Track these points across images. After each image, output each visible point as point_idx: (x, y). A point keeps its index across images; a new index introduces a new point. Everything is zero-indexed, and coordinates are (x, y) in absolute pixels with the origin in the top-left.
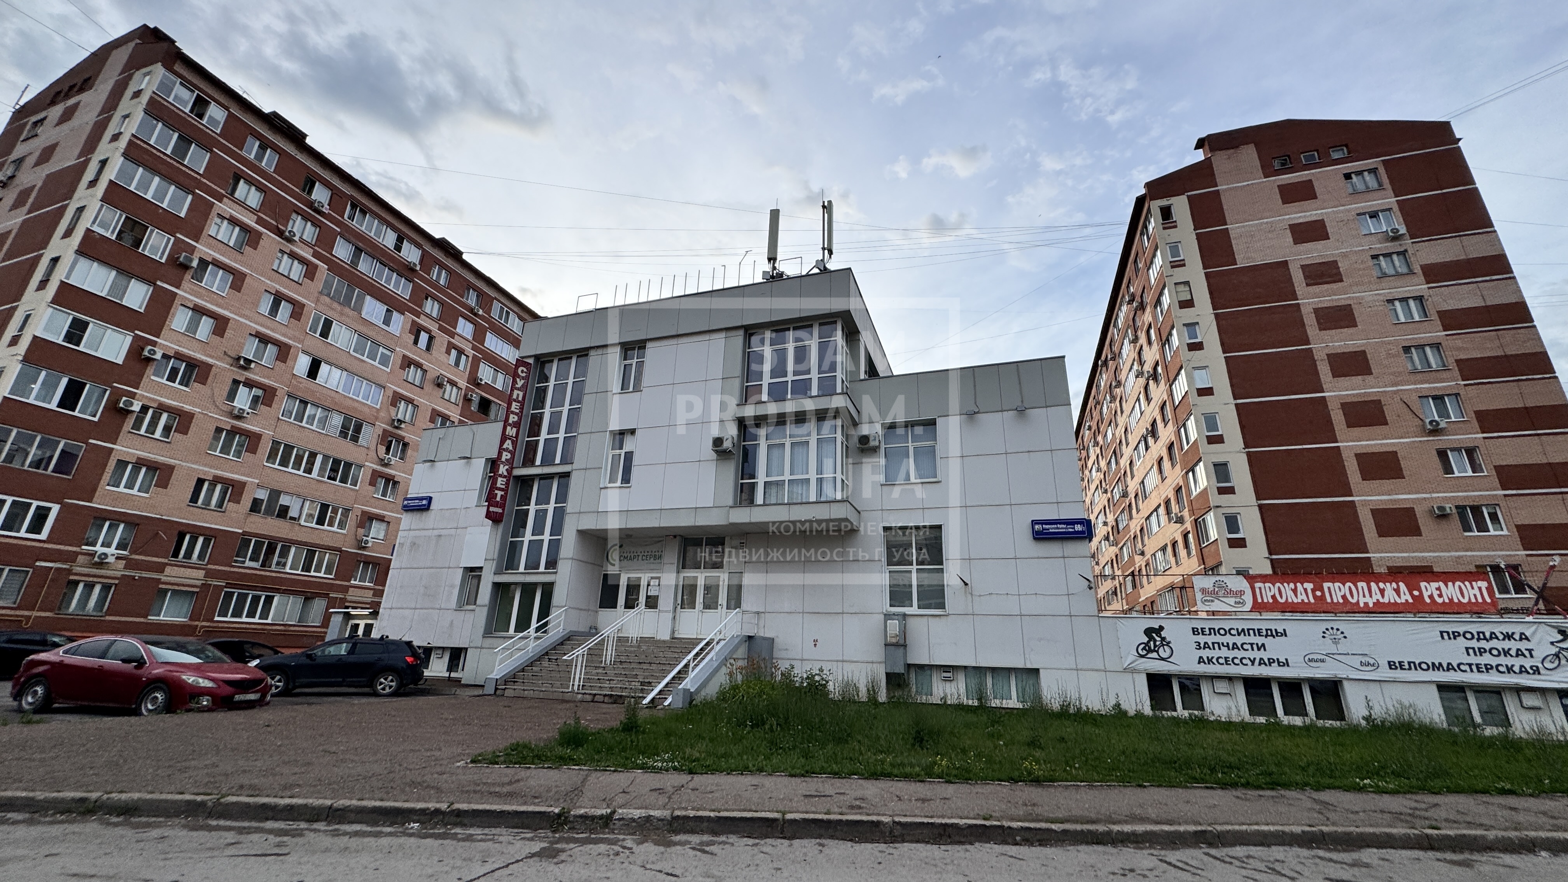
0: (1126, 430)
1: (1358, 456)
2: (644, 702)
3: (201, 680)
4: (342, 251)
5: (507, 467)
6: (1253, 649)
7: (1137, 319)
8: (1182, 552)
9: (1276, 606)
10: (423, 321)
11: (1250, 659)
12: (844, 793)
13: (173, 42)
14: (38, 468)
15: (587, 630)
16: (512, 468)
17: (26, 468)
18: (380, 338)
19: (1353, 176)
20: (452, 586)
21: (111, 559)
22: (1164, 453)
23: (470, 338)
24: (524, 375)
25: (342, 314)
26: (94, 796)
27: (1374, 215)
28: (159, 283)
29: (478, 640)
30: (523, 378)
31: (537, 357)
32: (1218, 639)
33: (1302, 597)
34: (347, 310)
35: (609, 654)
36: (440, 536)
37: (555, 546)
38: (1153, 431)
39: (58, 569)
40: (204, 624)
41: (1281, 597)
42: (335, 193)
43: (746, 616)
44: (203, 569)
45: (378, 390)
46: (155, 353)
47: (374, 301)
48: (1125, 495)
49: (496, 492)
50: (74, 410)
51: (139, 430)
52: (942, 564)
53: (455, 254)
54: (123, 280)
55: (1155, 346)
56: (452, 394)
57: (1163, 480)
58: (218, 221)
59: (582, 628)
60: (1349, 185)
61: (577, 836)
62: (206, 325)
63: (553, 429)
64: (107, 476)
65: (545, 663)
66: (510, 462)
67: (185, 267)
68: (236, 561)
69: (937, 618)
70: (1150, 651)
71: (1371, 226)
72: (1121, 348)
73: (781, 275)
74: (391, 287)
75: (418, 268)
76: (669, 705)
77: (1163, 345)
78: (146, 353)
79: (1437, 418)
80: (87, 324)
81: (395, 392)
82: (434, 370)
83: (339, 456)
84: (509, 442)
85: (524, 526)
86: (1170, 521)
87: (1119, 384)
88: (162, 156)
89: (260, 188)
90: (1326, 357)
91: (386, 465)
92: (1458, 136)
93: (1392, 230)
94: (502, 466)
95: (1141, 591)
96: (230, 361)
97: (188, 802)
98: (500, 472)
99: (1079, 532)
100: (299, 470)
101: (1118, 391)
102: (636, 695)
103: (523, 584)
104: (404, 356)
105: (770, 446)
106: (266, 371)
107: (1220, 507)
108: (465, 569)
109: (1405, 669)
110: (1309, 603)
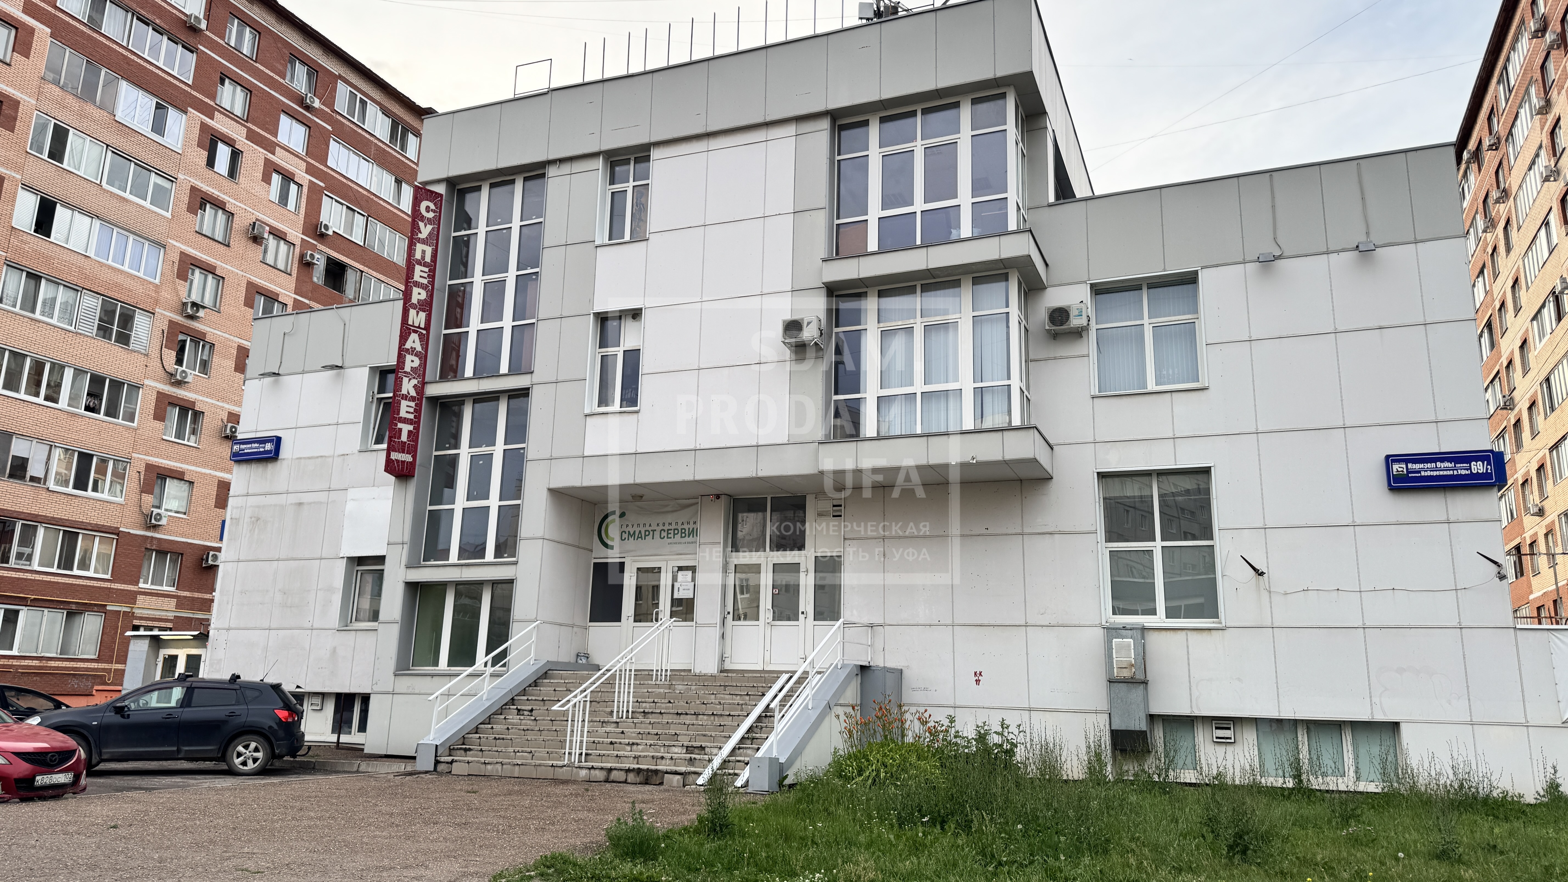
0: (1516, 281)
2: (700, 781)
5: (414, 382)
10: (220, 124)
15: (573, 660)
16: (424, 383)
18: (149, 158)
20: (330, 590)
23: (300, 149)
24: (431, 215)
29: (387, 680)
30: (430, 221)
31: (451, 182)
34: (90, 108)
35: (624, 700)
36: (300, 504)
37: (510, 517)
43: (851, 632)
45: (154, 250)
47: (133, 90)
48: (1508, 404)
49: (400, 425)
52: (1212, 538)
56: (279, 254)
59: (565, 656)
63: (492, 310)
65: (513, 718)
66: (420, 372)
69: (1205, 633)
72: (1513, 126)
73: (895, 8)
74: (159, 63)
75: (203, 26)
76: (746, 785)
81: (183, 254)
82: (245, 213)
83: (101, 371)
84: (414, 337)
85: (451, 482)
87: (1505, 194)
91: (179, 383)
94: (405, 380)
95: (1535, 581)
98: (404, 391)
99: (1478, 476)
100: (37, 395)
101: (1501, 210)
102: (683, 769)
103: (458, 584)
104: (194, 189)
105: (886, 334)
108: (350, 559)
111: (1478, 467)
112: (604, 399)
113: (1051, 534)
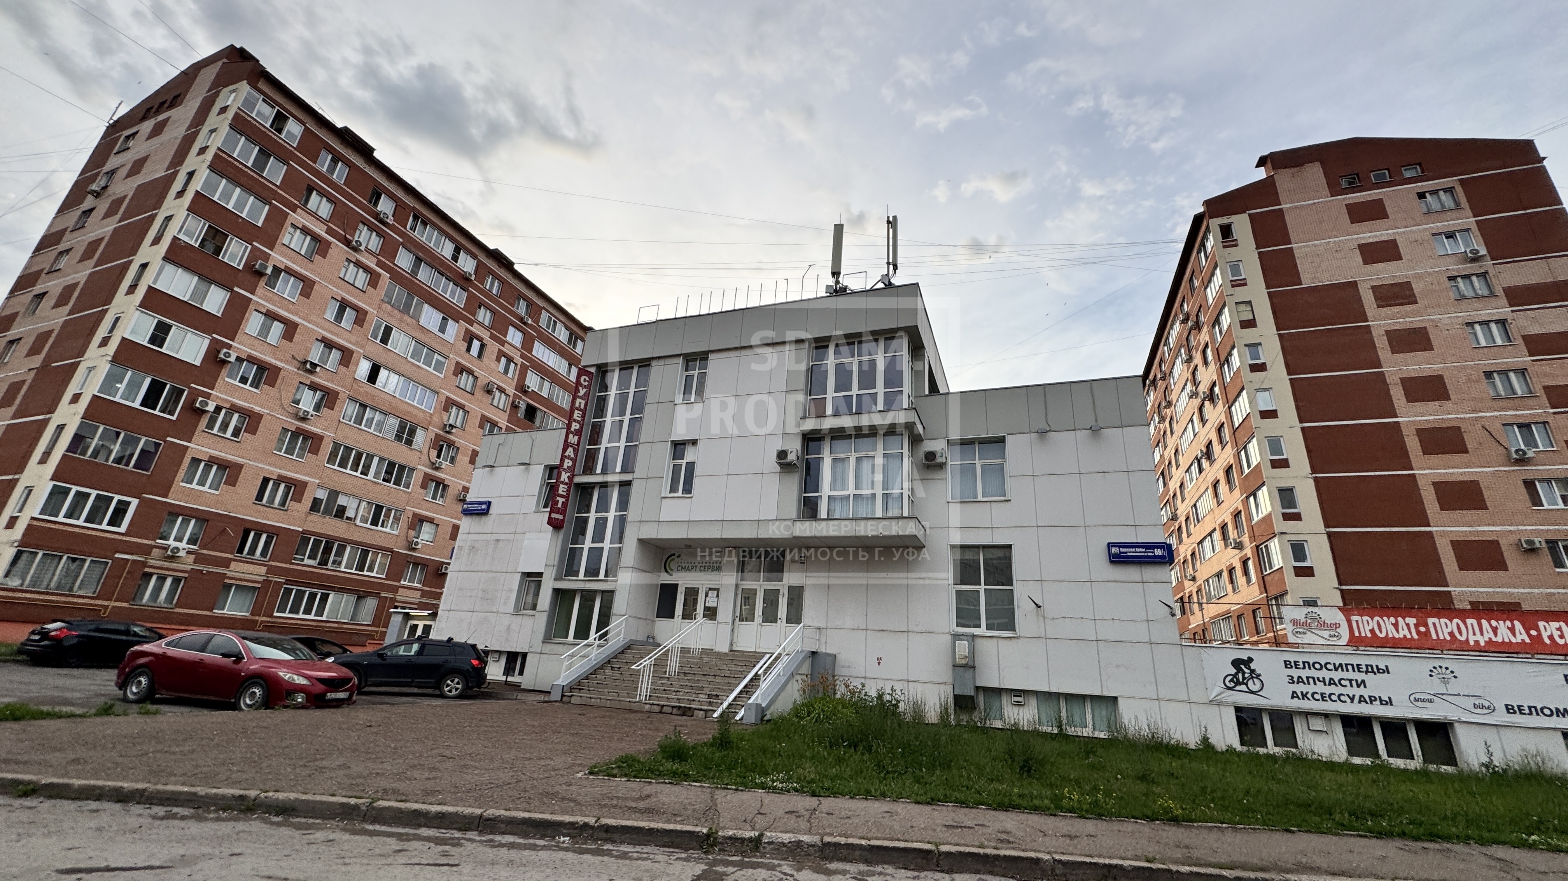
0: (1176, 451)
1: (1436, 485)
2: (715, 715)
3: (296, 677)
4: (404, 260)
5: (568, 474)
6: (1352, 686)
7: (1192, 338)
8: (1241, 579)
9: (1376, 642)
10: (476, 329)
11: (1348, 696)
12: (983, 825)
13: (258, 61)
14: (119, 464)
15: (645, 639)
16: (573, 475)
17: (110, 463)
18: (435, 345)
19: (1427, 195)
20: (510, 590)
21: (182, 554)
22: (1221, 476)
23: (518, 345)
24: (586, 383)
26: (253, 793)
27: (1450, 236)
28: (236, 289)
29: (538, 645)
30: (585, 387)
31: (599, 367)
32: (1313, 673)
33: (1403, 632)
34: (406, 318)
35: (673, 665)
36: (498, 540)
37: (615, 554)
38: (1208, 454)
39: (134, 561)
40: (267, 619)
41: (1381, 632)
42: (400, 206)
43: (807, 632)
44: (265, 565)
45: (432, 395)
46: (229, 356)
47: (431, 309)
48: (1174, 518)
49: (558, 498)
50: (154, 409)
51: (212, 428)
52: (1012, 585)
53: (507, 264)
54: (203, 286)
55: (1212, 367)
56: (500, 400)
57: (1219, 504)
58: (291, 230)
59: (641, 637)
60: (1423, 205)
61: (730, 859)
62: (277, 328)
63: (614, 437)
64: (181, 473)
65: (609, 672)
66: (572, 469)
67: (260, 274)
68: (295, 559)
69: (1008, 640)
70: (1238, 683)
71: (1449, 246)
72: (1172, 368)
73: (845, 289)
74: (447, 296)
75: (473, 278)
76: (742, 719)
77: (1222, 366)
78: (221, 356)
79: (1523, 447)
80: (170, 327)
81: (447, 398)
82: (484, 377)
83: (394, 459)
84: (570, 449)
85: (583, 532)
86: (1226, 546)
87: (1169, 404)
88: (244, 168)
89: (331, 199)
90: (1399, 382)
91: (437, 469)
92: (1542, 155)
93: (1471, 252)
94: (563, 473)
96: (297, 364)
97: (343, 805)
98: (562, 479)
99: (1158, 557)
100: (356, 471)
101: (1168, 412)
102: (705, 708)
103: (582, 591)
104: (458, 363)
105: (834, 460)
106: (330, 375)
107: (1285, 533)
108: (523, 573)
109: (1525, 714)
110: (1412, 639)
111: (1158, 552)
112: (673, 489)
113: (923, 579)
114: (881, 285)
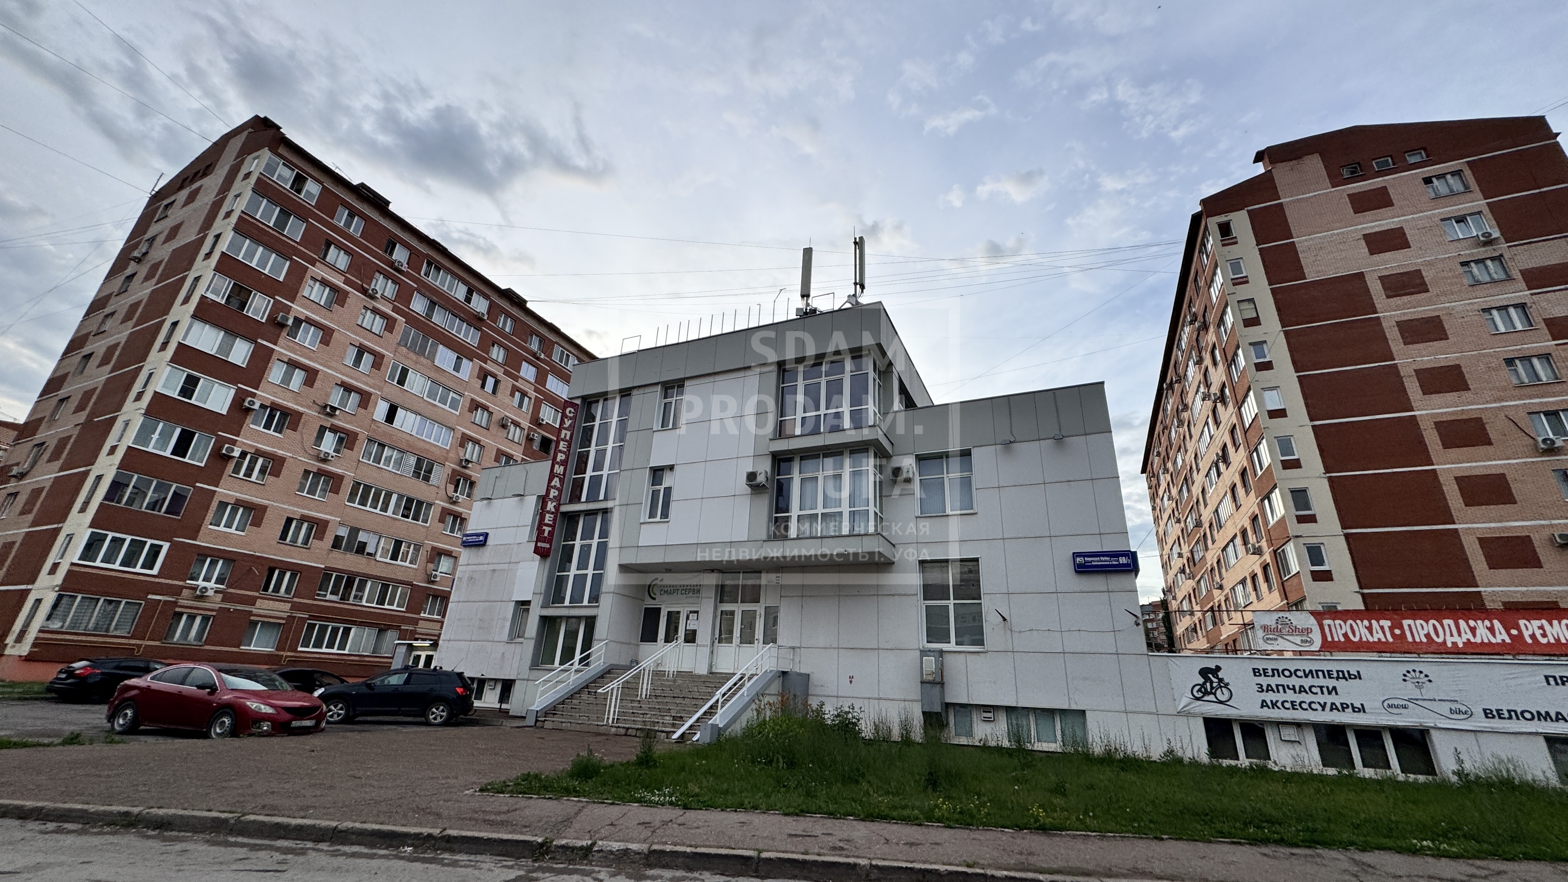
0: (1196, 455)
1: (1459, 480)
2: (675, 736)
3: (262, 707)
4: (418, 305)
5: (554, 504)
6: (1322, 693)
7: (1201, 340)
8: (1263, 586)
9: (1349, 646)
10: (489, 367)
11: (1319, 703)
12: (830, 834)
13: (279, 128)
14: (153, 510)
15: (628, 663)
16: (559, 505)
17: (143, 509)
18: (451, 384)
19: (1434, 180)
20: (505, 619)
21: (210, 593)
22: (1237, 480)
23: (532, 380)
24: (572, 415)
25: (416, 363)
26: (136, 810)
27: (1461, 220)
28: (259, 341)
29: (525, 672)
30: (571, 418)
31: (584, 398)
32: (1282, 680)
33: (1378, 636)
34: (422, 359)
35: (645, 688)
36: (494, 570)
37: (598, 580)
38: (1224, 457)
39: (165, 602)
40: (289, 654)
41: (1354, 635)
42: (414, 254)
43: (781, 651)
44: (288, 602)
45: (448, 432)
46: (254, 403)
47: (446, 350)
48: (1199, 524)
49: (544, 527)
50: (184, 457)
51: (238, 473)
52: (980, 599)
53: (519, 302)
54: (229, 339)
55: (1221, 367)
56: (516, 434)
57: (1238, 508)
58: (311, 282)
59: (623, 662)
60: (1430, 190)
61: (555, 866)
62: (298, 377)
63: (598, 466)
64: (210, 516)
65: (585, 696)
66: (558, 499)
67: (282, 326)
68: (318, 595)
69: (976, 655)
70: (1206, 693)
71: (1459, 231)
72: (1186, 371)
73: (814, 311)
74: (461, 337)
75: (486, 318)
76: (698, 740)
77: (1229, 366)
78: (246, 404)
79: (1551, 436)
80: (198, 379)
81: (463, 434)
82: (499, 412)
83: (412, 496)
84: (556, 479)
85: (570, 561)
86: (1247, 553)
87: (1186, 407)
88: (266, 228)
89: (348, 252)
90: (1414, 373)
91: (455, 503)
92: (1555, 131)
93: (1483, 235)
94: (550, 503)
95: (1222, 628)
96: (318, 408)
97: (214, 819)
98: (548, 509)
99: (1123, 565)
100: (376, 508)
101: (1185, 415)
102: (667, 729)
103: (569, 618)
104: (472, 400)
105: (803, 480)
106: (349, 418)
107: (1300, 536)
108: (517, 602)
109: (1504, 718)
110: (1387, 642)
111: (1123, 560)
112: (652, 515)
113: (893, 595)
114: (848, 305)
